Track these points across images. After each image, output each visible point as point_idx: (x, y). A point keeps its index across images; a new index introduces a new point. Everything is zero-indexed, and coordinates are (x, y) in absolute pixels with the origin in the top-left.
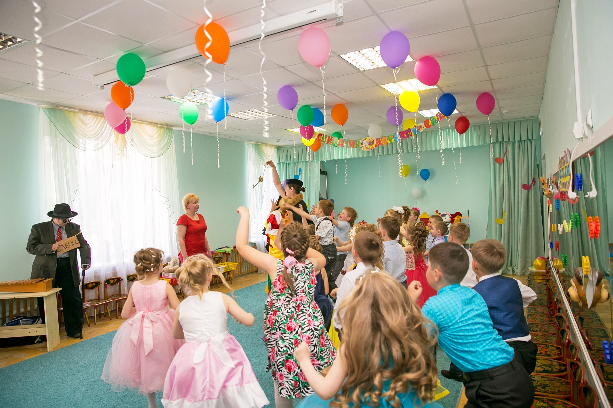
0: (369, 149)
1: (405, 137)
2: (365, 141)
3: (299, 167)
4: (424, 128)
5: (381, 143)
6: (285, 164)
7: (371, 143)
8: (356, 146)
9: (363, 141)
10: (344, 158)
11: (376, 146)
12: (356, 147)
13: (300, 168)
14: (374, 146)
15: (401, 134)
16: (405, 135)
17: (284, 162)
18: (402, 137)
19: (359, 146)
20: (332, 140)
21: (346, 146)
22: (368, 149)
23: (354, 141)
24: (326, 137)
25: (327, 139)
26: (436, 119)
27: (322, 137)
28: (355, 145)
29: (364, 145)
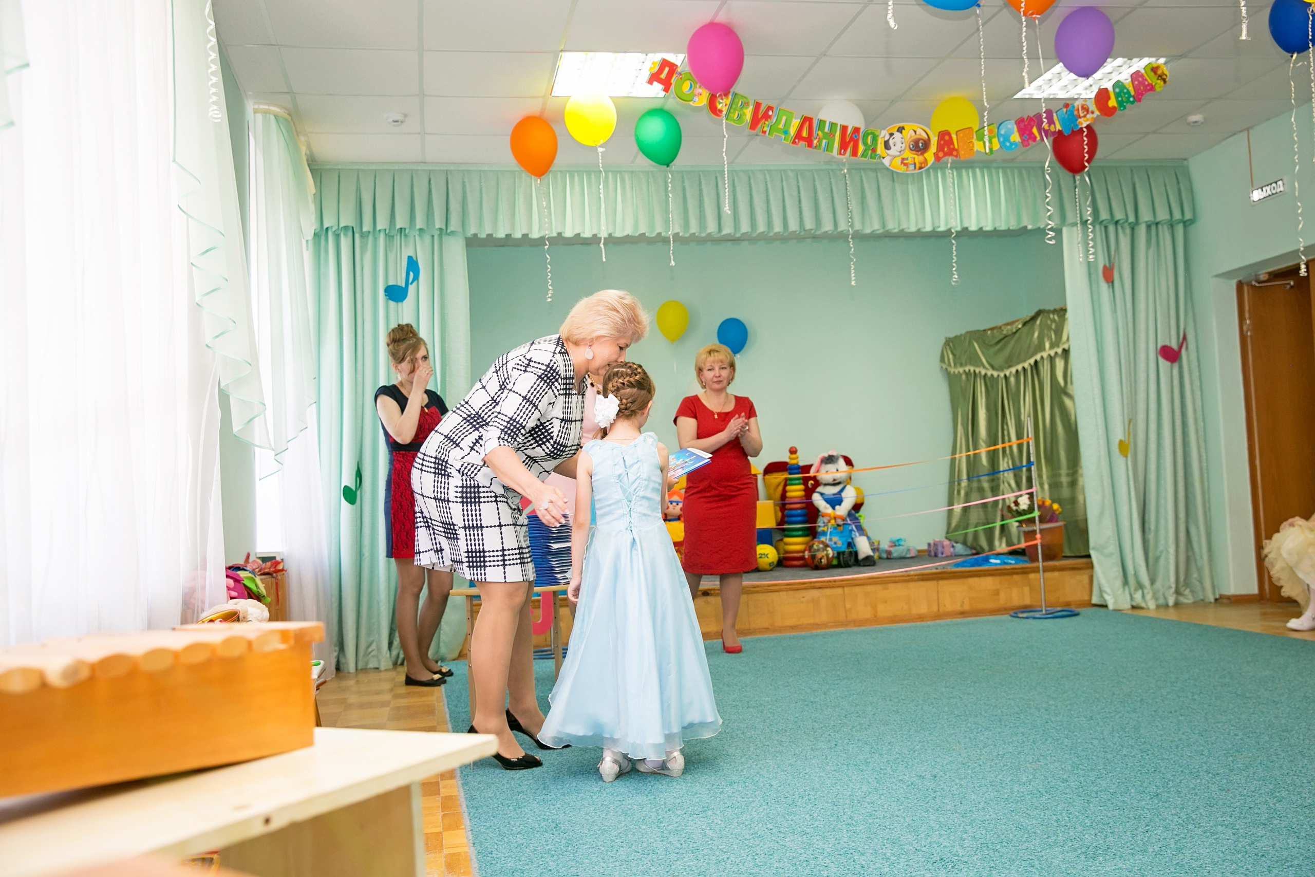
0: (912, 167)
1: (1035, 138)
2: (897, 135)
3: (407, 252)
4: (1095, 116)
5: (954, 149)
6: (350, 233)
7: (920, 146)
8: (865, 151)
9: (891, 135)
10: (587, 234)
11: (937, 158)
12: (863, 156)
13: (410, 258)
14: (930, 156)
15: (1022, 125)
16: (1035, 130)
17: (346, 228)
18: (1026, 137)
19: (874, 150)
20: (770, 117)
21: (828, 144)
22: (906, 165)
23: (857, 130)
24: (746, 104)
25: (748, 113)
26: (1128, 92)
27: (728, 102)
28: (861, 148)
29: (893, 151)
